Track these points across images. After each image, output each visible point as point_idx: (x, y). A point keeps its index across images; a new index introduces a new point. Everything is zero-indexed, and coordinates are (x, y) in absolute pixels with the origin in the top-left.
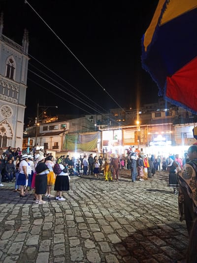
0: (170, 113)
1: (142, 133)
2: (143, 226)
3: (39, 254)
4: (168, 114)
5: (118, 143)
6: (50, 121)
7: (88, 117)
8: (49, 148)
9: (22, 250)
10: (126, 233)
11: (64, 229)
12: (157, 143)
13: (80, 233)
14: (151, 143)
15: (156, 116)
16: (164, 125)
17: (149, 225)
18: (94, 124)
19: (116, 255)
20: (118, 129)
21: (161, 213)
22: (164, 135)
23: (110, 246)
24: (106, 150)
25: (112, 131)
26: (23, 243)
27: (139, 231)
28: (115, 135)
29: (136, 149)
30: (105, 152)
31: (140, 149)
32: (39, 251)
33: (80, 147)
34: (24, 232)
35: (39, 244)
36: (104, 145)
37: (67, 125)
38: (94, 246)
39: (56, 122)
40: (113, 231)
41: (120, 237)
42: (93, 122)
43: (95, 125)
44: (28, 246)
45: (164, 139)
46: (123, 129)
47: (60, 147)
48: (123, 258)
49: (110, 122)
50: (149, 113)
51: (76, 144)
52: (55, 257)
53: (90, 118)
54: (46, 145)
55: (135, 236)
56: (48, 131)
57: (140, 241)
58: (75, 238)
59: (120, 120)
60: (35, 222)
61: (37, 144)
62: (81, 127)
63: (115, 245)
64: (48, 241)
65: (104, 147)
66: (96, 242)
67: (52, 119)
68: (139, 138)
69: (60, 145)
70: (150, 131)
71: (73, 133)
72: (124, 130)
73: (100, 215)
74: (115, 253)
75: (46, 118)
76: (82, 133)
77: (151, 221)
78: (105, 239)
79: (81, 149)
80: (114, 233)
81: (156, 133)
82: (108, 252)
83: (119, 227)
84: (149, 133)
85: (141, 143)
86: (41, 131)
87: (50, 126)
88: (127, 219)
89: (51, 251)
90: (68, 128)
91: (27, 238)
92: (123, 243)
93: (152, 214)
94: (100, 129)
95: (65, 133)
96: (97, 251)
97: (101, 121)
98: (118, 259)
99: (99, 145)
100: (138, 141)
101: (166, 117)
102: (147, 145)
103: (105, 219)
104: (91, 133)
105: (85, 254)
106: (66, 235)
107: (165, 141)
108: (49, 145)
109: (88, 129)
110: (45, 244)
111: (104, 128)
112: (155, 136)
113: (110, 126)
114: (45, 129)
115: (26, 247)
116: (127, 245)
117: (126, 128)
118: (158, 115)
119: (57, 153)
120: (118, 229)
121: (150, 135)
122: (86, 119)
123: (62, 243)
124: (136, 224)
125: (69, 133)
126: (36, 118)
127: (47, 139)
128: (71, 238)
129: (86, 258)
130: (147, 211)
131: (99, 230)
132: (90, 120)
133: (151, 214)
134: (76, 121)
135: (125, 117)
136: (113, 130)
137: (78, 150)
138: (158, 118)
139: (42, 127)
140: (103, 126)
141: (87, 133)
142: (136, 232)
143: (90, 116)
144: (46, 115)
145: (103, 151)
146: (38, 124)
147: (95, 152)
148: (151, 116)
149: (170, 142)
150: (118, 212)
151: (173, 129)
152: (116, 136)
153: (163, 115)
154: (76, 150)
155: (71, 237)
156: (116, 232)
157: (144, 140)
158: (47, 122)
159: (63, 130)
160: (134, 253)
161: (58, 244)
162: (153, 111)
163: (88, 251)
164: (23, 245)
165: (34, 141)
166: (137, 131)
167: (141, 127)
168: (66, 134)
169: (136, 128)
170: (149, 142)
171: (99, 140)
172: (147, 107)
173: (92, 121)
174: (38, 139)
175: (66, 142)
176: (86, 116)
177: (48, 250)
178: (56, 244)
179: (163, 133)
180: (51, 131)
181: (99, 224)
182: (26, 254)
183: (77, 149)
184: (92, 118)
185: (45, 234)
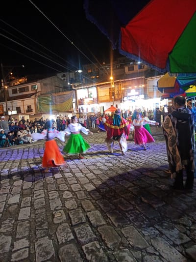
0: (142, 65)
1: (116, 89)
2: (115, 173)
3: (21, 210)
4: (140, 67)
5: (93, 102)
6: (18, 83)
7: (60, 75)
8: (22, 112)
9: (4, 209)
10: (100, 182)
11: (43, 186)
12: (131, 98)
13: (59, 187)
14: (125, 99)
15: (129, 71)
16: (137, 79)
17: (120, 172)
18: (67, 82)
19: (90, 200)
20: (92, 87)
21: (131, 161)
22: (137, 90)
23: (85, 194)
24: (83, 109)
25: (86, 90)
26: (5, 203)
27: (111, 179)
28: (89, 93)
29: (112, 106)
30: (81, 111)
31: (115, 106)
32: (21, 207)
33: (55, 108)
34: (5, 194)
35: (21, 201)
36: (80, 105)
37: (38, 85)
38: (71, 196)
39: (26, 83)
40: (89, 181)
41: (94, 185)
42: (65, 81)
43: (69, 84)
44: (10, 205)
45: (137, 93)
46: (98, 86)
47: (34, 111)
48: (97, 202)
49: (84, 79)
50: (122, 67)
51: (51, 106)
52: (36, 209)
53: (62, 77)
54: (18, 109)
55: (107, 182)
56: (19, 94)
57: (111, 186)
58: (54, 191)
59: (94, 77)
60: (15, 184)
61: (9, 109)
62: (54, 87)
63: (89, 192)
64: (29, 198)
65: (80, 107)
66: (73, 192)
67: (21, 80)
68: (113, 94)
69: (33, 107)
70: (124, 87)
71: (46, 94)
72: (99, 88)
73: (78, 169)
74: (89, 199)
75: (14, 80)
76: (55, 93)
77: (122, 168)
78: (82, 189)
79: (55, 110)
80: (90, 182)
81: (130, 88)
82: (84, 199)
83: (95, 177)
84: (123, 89)
85: (116, 100)
86: (11, 95)
87: (19, 88)
88: (101, 170)
89: (32, 205)
90: (39, 90)
91: (8, 198)
92: (97, 190)
93: (124, 163)
94: (73, 88)
95: (37, 94)
96: (74, 199)
97: (74, 79)
98: (92, 203)
99: (74, 105)
100: (113, 97)
101: (139, 71)
102: (121, 101)
103: (82, 172)
104: (65, 93)
105: (63, 203)
106: (46, 191)
107: (138, 95)
108: (22, 109)
109: (61, 89)
110: (27, 201)
111: (78, 86)
112: (129, 91)
113: (84, 85)
114: (15, 91)
115: (8, 206)
116: (100, 191)
117: (100, 85)
118: (131, 69)
119: (31, 116)
120: (93, 179)
121: (124, 91)
122: (58, 78)
123: (43, 198)
124: (109, 172)
125: (41, 95)
126: (2, 81)
127: (18, 103)
128: (50, 193)
129: (65, 206)
130: (119, 161)
131: (76, 182)
132: (63, 79)
133: (122, 163)
134: (47, 81)
135: (99, 73)
136: (88, 88)
137: (54, 112)
138: (131, 72)
139: (10, 90)
140: (76, 84)
141: (61, 93)
142: (108, 179)
143: (62, 74)
144: (13, 76)
145: (80, 111)
146: (6, 87)
147: (71, 112)
148: (124, 71)
149: (143, 96)
150: (93, 165)
151: (145, 83)
152: (91, 94)
153: (136, 68)
154: (51, 112)
155: (50, 191)
156: (91, 181)
157: (118, 96)
158: (16, 84)
159: (34, 92)
160: (106, 196)
161: (38, 199)
162: (126, 65)
163: (67, 200)
164: (5, 204)
165: (4, 106)
166: (111, 87)
167: (115, 83)
168: (39, 96)
169: (109, 84)
170: (123, 98)
171: (74, 100)
172: (120, 61)
173: (64, 79)
174: (9, 103)
175: (40, 104)
176: (58, 74)
177: (29, 205)
178: (36, 199)
179: (136, 87)
180: (21, 94)
181: (76, 177)
182: (9, 211)
183: (52, 110)
184: (64, 76)
185: (25, 192)
